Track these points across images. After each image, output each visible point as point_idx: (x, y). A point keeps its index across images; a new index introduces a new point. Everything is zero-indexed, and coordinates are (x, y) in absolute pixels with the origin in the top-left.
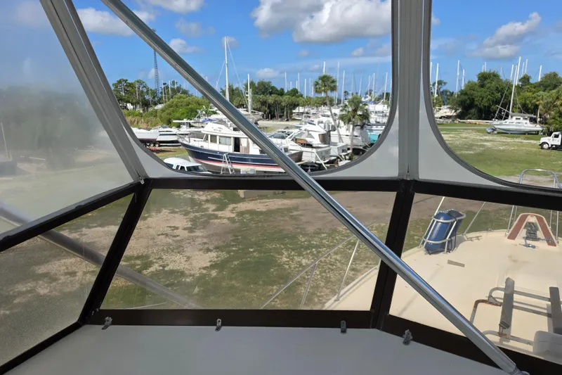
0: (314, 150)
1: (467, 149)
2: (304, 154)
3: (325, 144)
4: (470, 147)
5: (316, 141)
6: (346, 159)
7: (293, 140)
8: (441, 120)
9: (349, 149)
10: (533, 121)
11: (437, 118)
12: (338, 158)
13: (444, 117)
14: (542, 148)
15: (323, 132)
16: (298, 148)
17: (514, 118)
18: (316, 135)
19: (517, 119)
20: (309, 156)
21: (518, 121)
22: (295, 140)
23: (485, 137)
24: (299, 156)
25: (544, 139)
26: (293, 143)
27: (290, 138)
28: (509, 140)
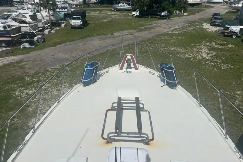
0: (28, 25)
1: (105, 19)
2: (22, 28)
3: (34, 21)
4: (106, 18)
5: (28, 20)
6: (48, 29)
7: (13, 20)
8: (93, 5)
9: (49, 23)
10: (129, 5)
11: (91, 4)
12: (43, 28)
13: (94, 3)
14: (133, 17)
15: (31, 13)
16: (17, 24)
17: (122, 3)
18: (27, 16)
19: (123, 4)
20: (25, 29)
21: (124, 5)
22: (14, 19)
23: (111, 13)
24: (18, 29)
25: (133, 13)
26: (13, 21)
27: (10, 19)
28: (121, 14)
